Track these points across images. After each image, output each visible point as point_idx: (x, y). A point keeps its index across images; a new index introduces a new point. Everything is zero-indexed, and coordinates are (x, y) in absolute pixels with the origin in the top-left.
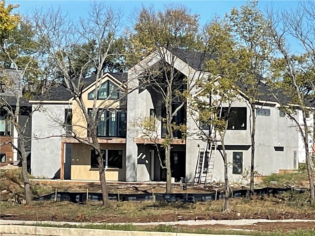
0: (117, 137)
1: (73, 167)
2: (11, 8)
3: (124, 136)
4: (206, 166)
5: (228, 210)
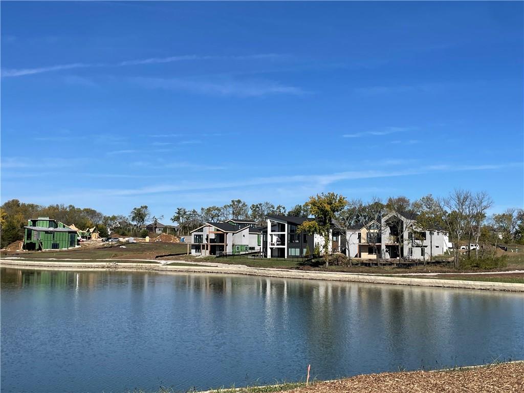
0: (378, 243)
1: (362, 253)
2: (344, 198)
3: (381, 242)
4: (411, 253)
5: (425, 270)
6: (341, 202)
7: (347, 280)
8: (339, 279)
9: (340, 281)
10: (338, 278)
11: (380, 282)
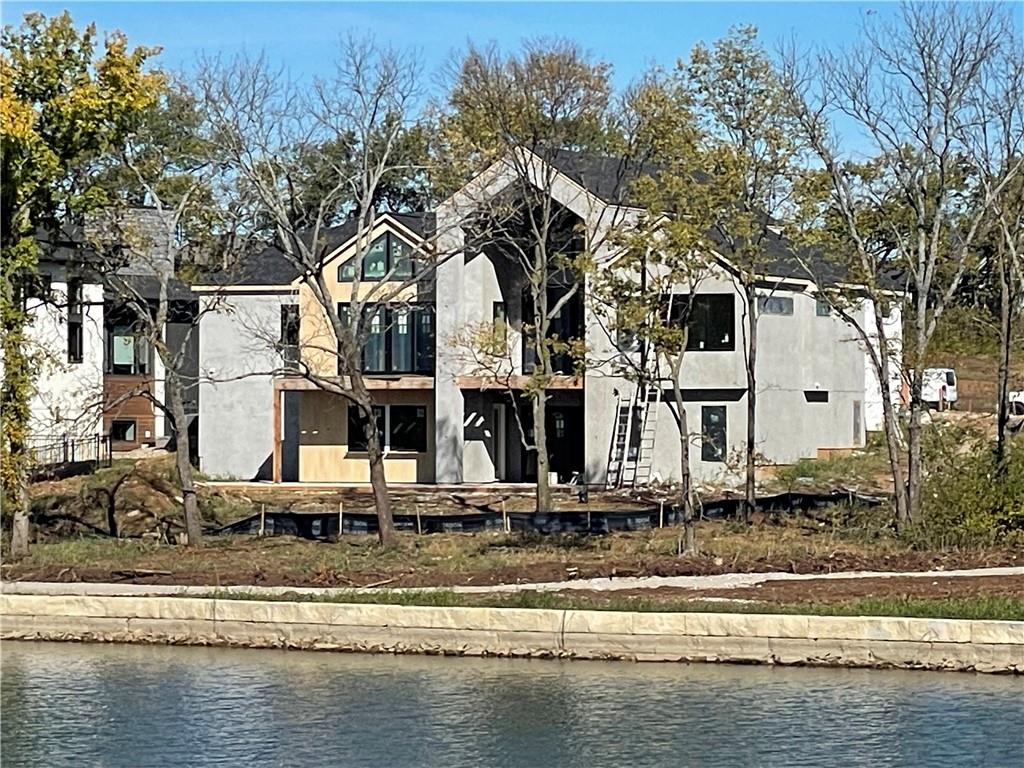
0: (412, 372)
1: (303, 450)
2: (141, 56)
4: (636, 441)
5: (693, 551)
6: (115, 81)
7: (138, 633)
8: (76, 631)
9: (87, 641)
10: (77, 621)
11: (358, 640)
